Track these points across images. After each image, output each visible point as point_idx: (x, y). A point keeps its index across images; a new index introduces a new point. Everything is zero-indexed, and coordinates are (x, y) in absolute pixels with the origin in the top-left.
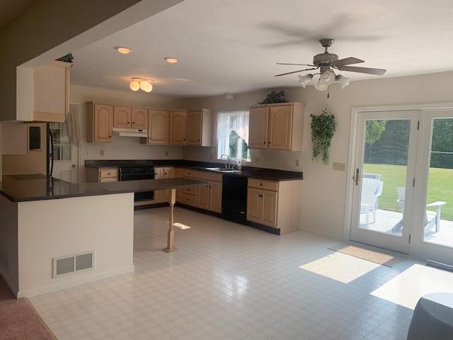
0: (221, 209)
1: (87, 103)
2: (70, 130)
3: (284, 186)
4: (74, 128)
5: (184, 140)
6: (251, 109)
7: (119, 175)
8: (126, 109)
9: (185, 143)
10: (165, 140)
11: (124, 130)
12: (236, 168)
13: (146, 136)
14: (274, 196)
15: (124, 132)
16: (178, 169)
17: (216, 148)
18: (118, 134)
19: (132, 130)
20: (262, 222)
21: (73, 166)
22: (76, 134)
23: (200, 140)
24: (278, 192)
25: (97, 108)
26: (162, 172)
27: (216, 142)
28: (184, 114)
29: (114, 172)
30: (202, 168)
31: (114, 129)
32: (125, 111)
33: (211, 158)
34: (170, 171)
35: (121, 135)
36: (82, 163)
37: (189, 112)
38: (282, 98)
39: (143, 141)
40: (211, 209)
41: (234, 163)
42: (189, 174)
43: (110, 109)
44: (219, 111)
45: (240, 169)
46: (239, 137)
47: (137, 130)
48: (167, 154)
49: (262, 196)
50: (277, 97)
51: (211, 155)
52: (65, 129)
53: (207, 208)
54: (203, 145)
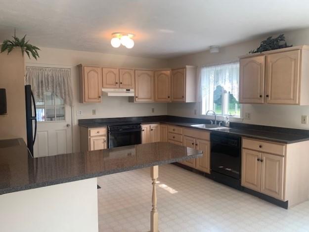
0: (209, 168)
1: (77, 66)
2: (63, 91)
3: (293, 149)
4: (67, 90)
5: (169, 97)
6: (242, 60)
7: (108, 133)
8: (113, 70)
9: (169, 100)
10: (150, 98)
11: (112, 90)
12: (223, 124)
13: (132, 95)
14: (280, 162)
15: (112, 92)
16: (164, 126)
17: (200, 103)
18: (106, 94)
19: (120, 90)
20: (263, 190)
21: (68, 125)
22: (69, 96)
23: (183, 97)
24: (285, 156)
25: (86, 70)
26: (148, 129)
27: (200, 97)
28: (168, 72)
29: (103, 131)
30: (187, 125)
31: (103, 90)
32: (113, 73)
33: (195, 114)
34: (157, 127)
35: (110, 95)
36: (76, 123)
37: (172, 70)
38: (281, 43)
39: (131, 99)
40: (198, 167)
41: (221, 119)
42: (174, 130)
43: (99, 70)
44: (203, 67)
45: (228, 125)
46: (225, 92)
47: (125, 90)
48: (153, 110)
49: (262, 161)
50: (275, 43)
51: (195, 111)
52: (58, 91)
53: (193, 166)
54: (187, 102)
